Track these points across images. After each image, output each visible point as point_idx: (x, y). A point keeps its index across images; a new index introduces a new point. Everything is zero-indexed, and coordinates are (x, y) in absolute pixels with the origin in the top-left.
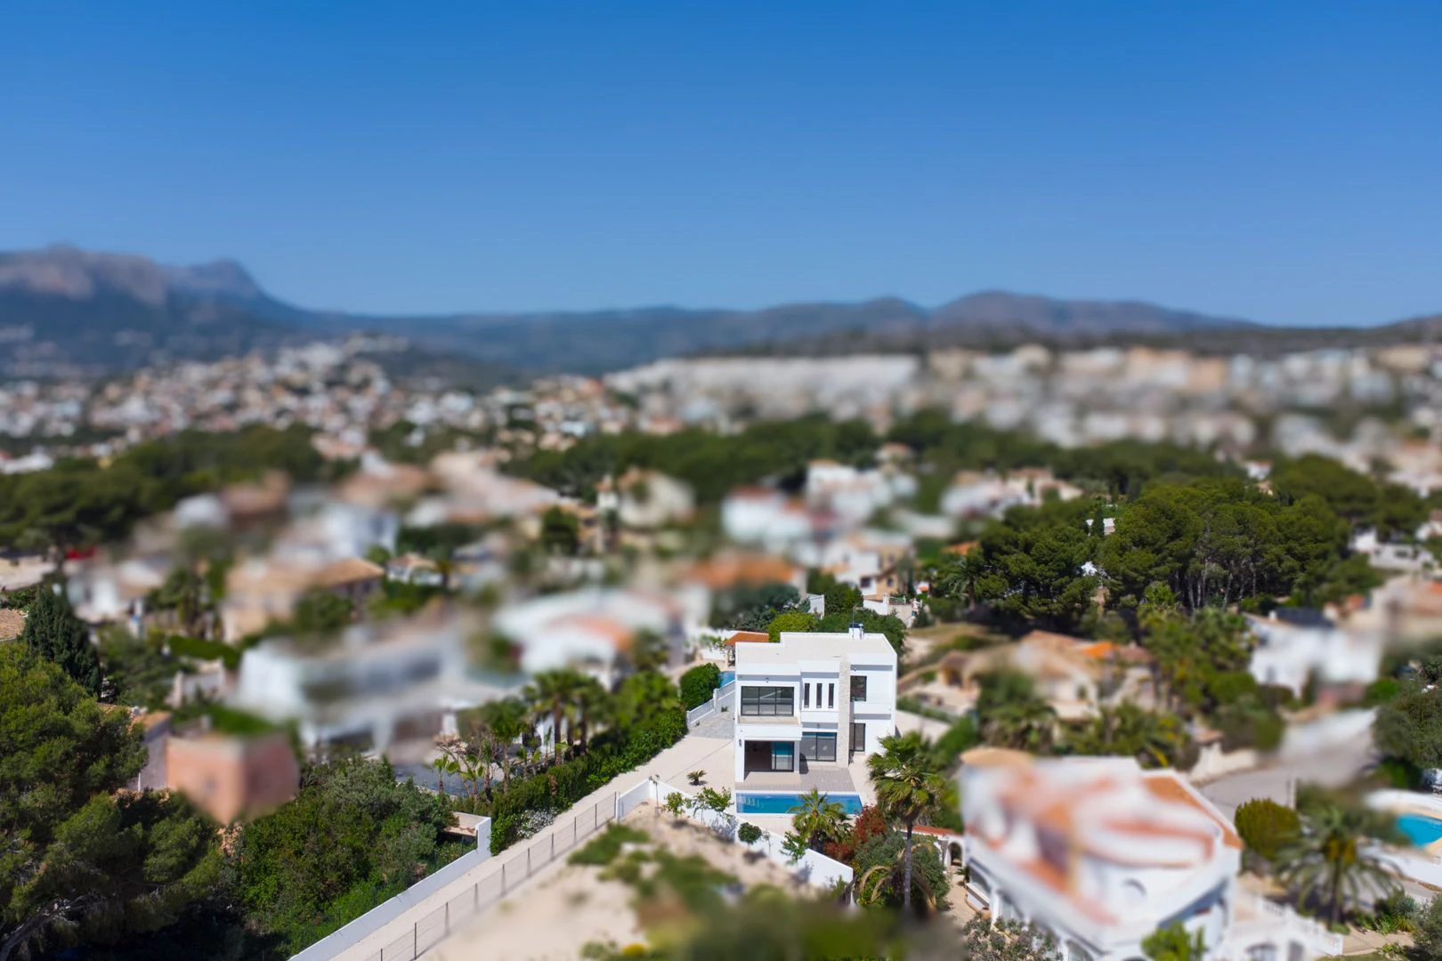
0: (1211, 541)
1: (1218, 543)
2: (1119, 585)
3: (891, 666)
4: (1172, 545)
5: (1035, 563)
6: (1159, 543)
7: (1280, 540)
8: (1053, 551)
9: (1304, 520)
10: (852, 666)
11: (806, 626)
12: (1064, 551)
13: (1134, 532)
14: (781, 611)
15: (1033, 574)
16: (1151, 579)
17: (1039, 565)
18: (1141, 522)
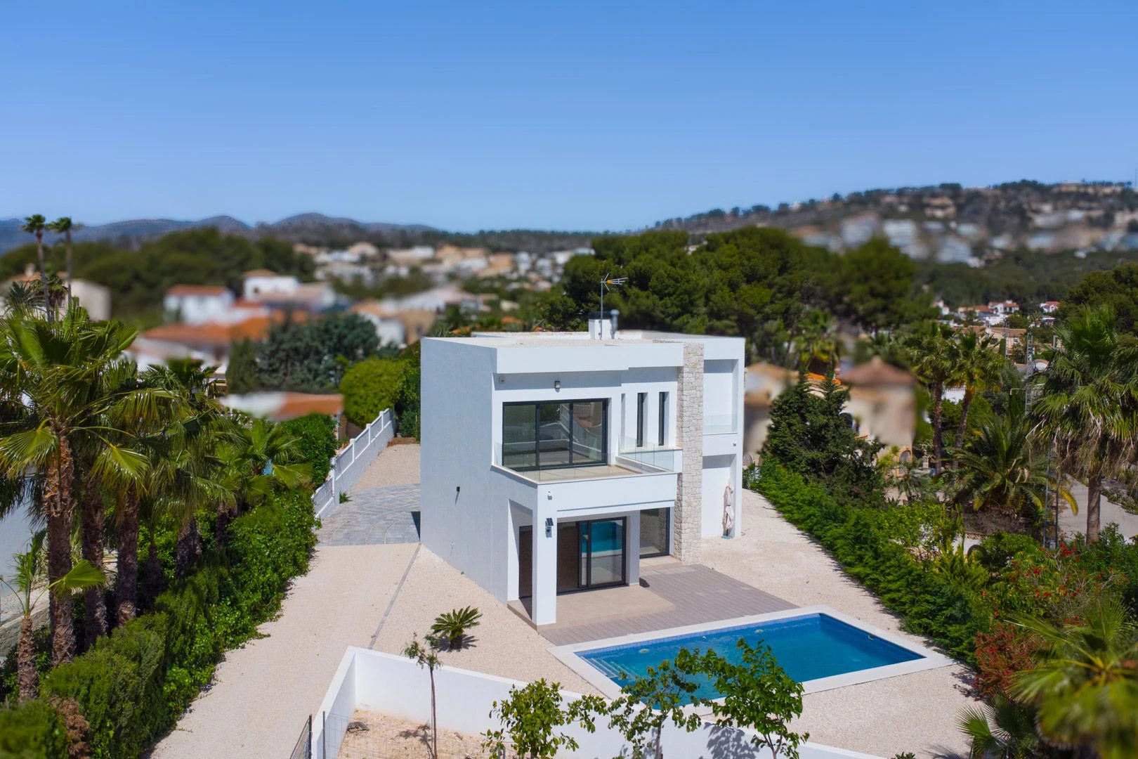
2: (733, 327)
3: (734, 362)
6: (770, 277)
11: (401, 376)
12: (688, 281)
13: (742, 265)
14: (354, 358)
15: (653, 310)
16: (767, 318)
17: (661, 299)
18: (750, 252)
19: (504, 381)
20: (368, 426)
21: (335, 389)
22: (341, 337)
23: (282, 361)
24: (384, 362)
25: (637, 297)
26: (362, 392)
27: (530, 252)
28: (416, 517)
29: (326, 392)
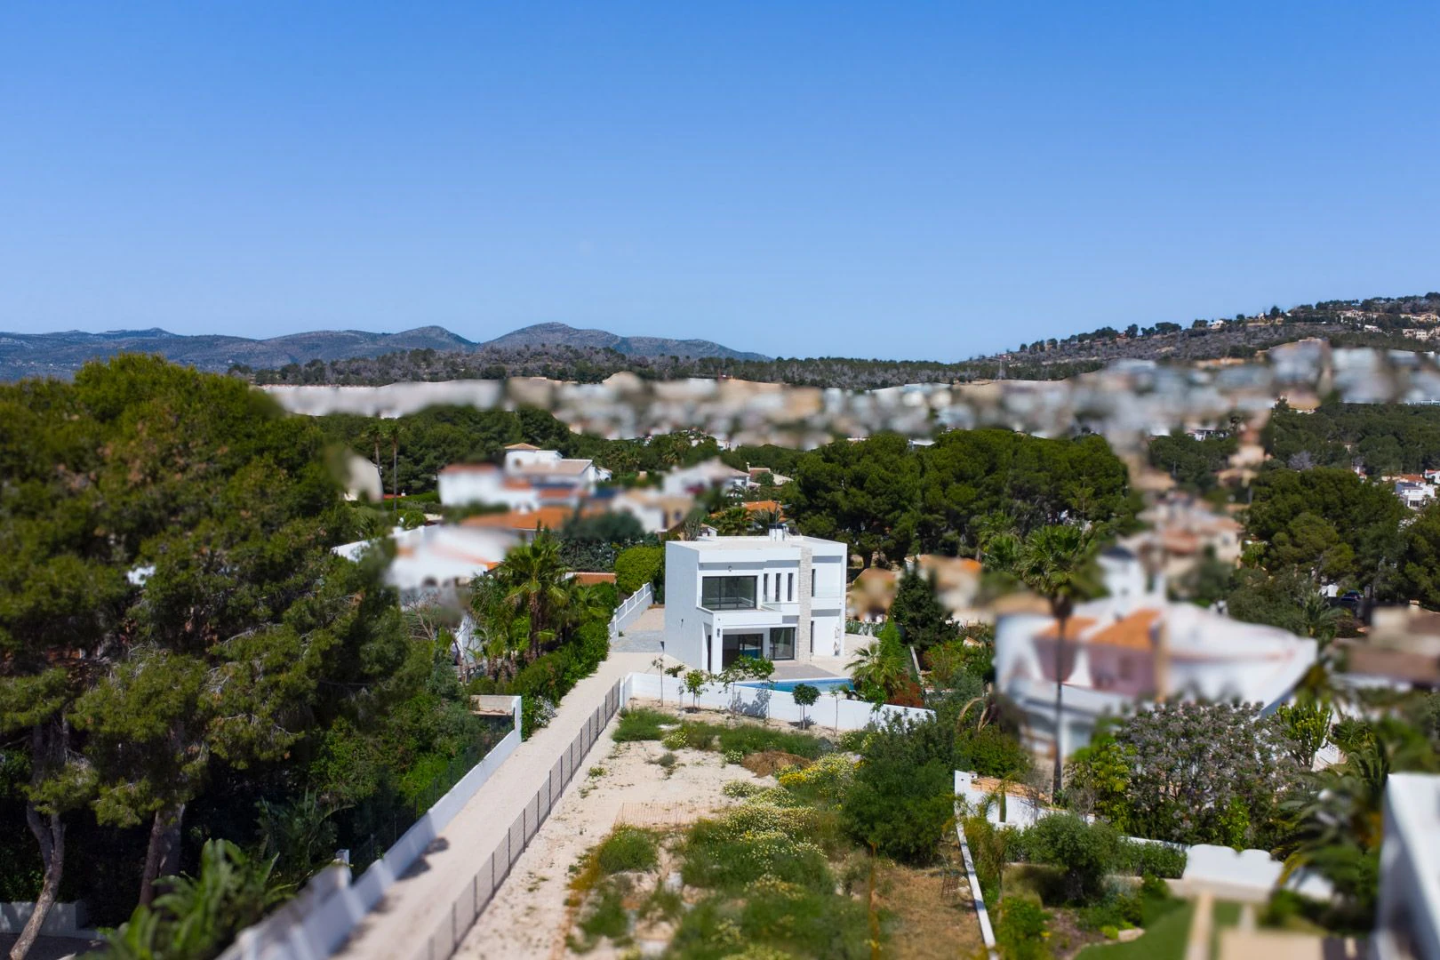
0: (1016, 477)
1: (1022, 479)
3: (841, 557)
4: (988, 480)
5: (869, 496)
6: (978, 478)
7: (1073, 478)
8: (888, 482)
9: (1096, 455)
10: (814, 557)
11: (658, 559)
12: (897, 483)
13: (953, 466)
14: (626, 546)
15: (867, 507)
16: (972, 513)
17: (874, 498)
18: (961, 456)
19: (703, 566)
20: (635, 593)
21: (611, 568)
22: (616, 531)
23: (573, 547)
24: (646, 549)
25: (854, 496)
26: (630, 570)
27: (842, 387)
28: (663, 643)
29: (604, 570)
